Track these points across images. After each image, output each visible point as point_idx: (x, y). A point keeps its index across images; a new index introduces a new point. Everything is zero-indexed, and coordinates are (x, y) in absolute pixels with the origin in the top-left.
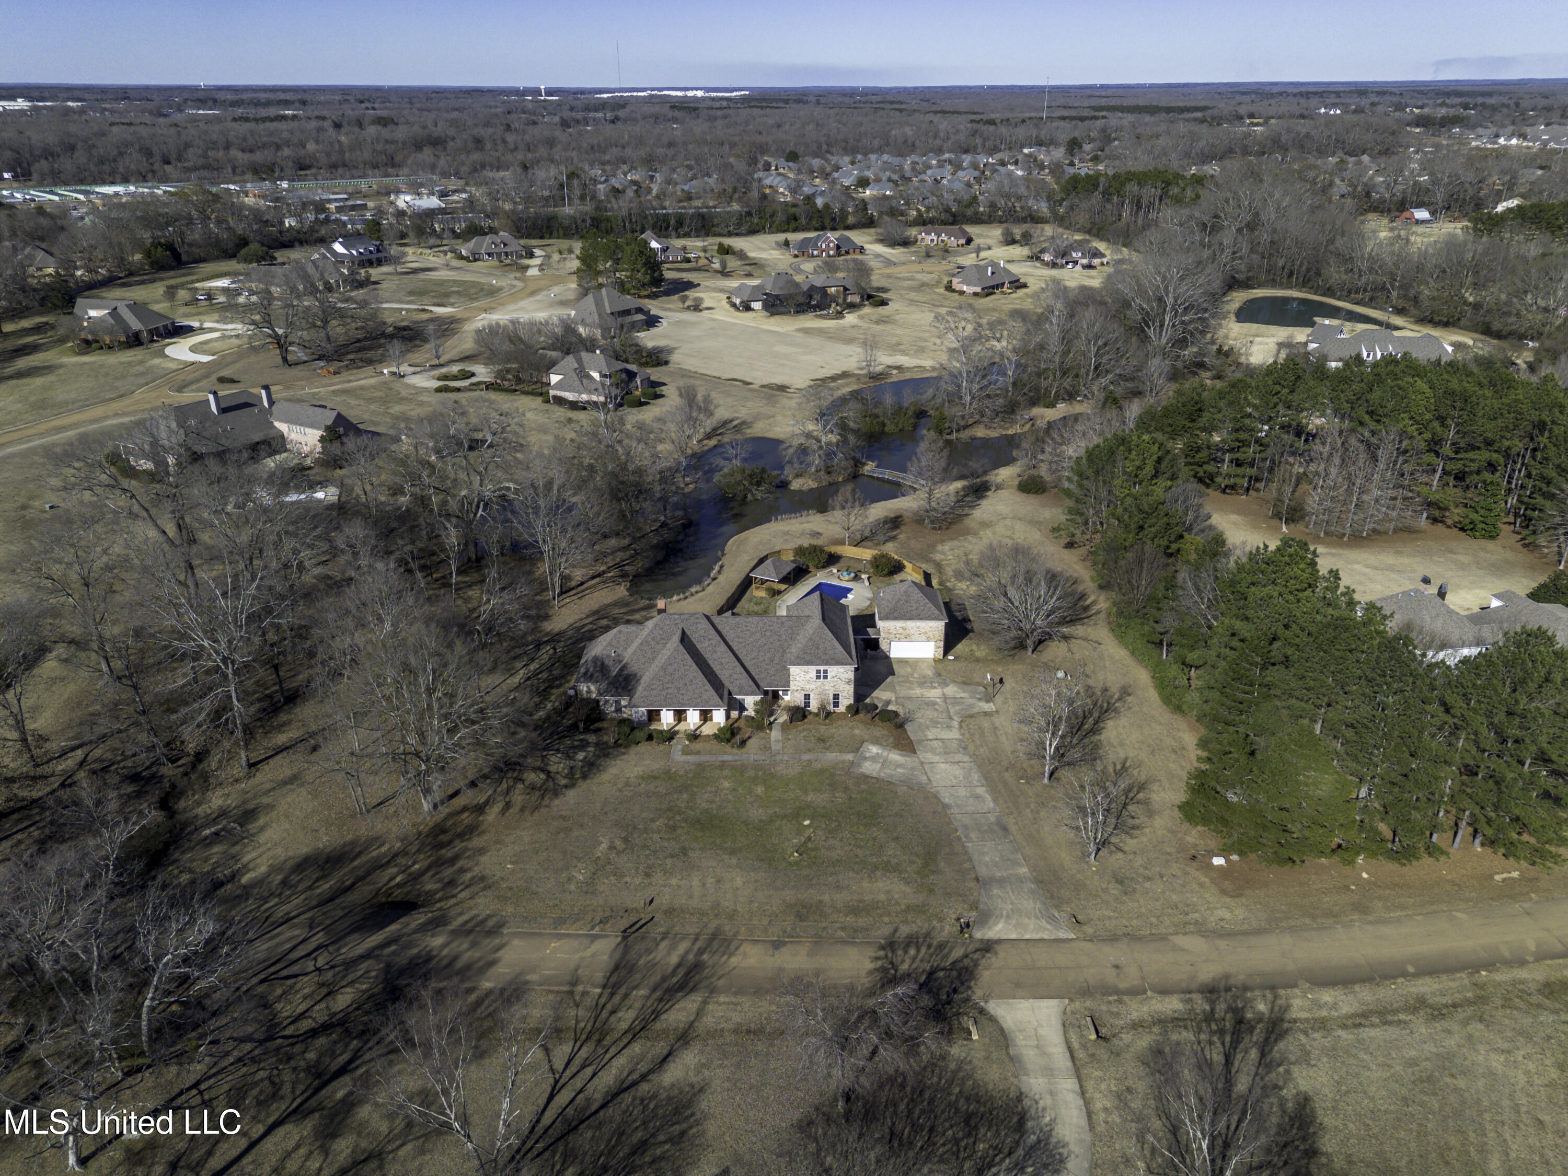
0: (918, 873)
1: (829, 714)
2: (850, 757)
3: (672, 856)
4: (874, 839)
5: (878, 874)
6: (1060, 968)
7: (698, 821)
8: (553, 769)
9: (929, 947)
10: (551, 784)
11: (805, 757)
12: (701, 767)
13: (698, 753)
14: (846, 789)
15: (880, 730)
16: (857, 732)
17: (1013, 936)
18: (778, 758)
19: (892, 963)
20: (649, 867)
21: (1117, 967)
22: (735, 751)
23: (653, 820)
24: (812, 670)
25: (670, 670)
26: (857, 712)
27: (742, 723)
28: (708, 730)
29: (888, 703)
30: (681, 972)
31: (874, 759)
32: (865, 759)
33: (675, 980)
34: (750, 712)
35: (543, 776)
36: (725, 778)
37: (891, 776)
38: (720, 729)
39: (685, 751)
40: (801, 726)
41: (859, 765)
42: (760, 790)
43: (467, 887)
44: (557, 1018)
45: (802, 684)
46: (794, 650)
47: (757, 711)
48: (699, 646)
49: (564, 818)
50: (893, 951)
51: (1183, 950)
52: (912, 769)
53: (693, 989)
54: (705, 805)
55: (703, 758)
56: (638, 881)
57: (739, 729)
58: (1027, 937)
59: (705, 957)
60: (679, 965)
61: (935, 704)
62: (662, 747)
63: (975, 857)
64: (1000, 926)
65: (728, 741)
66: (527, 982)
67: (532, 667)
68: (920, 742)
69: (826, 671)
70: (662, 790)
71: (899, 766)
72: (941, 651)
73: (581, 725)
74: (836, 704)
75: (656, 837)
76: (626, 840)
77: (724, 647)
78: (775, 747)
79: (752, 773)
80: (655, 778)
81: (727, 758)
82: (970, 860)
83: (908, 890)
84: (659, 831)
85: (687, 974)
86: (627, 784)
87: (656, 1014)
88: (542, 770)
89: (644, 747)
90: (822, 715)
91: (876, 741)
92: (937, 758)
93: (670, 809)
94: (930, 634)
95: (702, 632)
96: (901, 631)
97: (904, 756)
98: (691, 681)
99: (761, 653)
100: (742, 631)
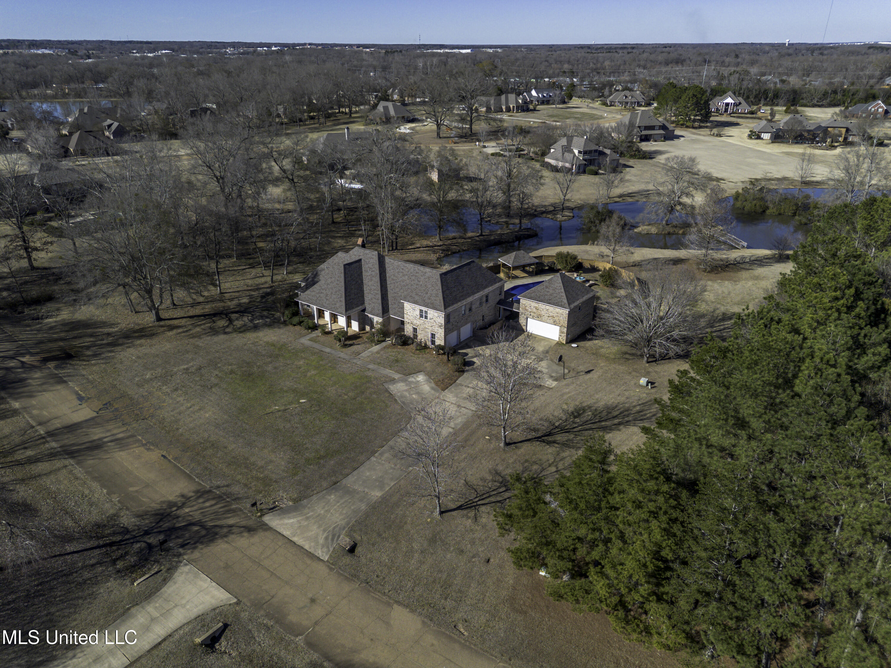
1: (427, 347)
2: (397, 376)
3: (203, 386)
5: (285, 448)
6: (273, 575)
7: (250, 375)
8: (236, 322)
9: (223, 507)
10: (222, 329)
11: (371, 366)
12: (305, 349)
13: (317, 342)
14: (362, 393)
15: (444, 369)
16: (426, 364)
17: (287, 533)
18: (355, 361)
19: (184, 503)
20: (184, 386)
21: (313, 601)
22: (338, 348)
23: (231, 365)
24: (418, 308)
27: (366, 335)
29: (478, 356)
30: (86, 446)
31: (411, 383)
32: (406, 381)
35: (226, 324)
36: (307, 359)
37: (403, 397)
39: (312, 339)
40: (399, 349)
41: (394, 384)
42: (312, 373)
45: (412, 319)
48: (364, 273)
49: (197, 346)
50: (200, 497)
51: (386, 623)
52: (424, 398)
54: (269, 369)
58: (295, 539)
59: (111, 444)
60: (93, 441)
62: (305, 332)
63: (362, 469)
64: (291, 521)
65: (340, 341)
66: (28, 412)
68: (459, 385)
69: (426, 312)
70: (264, 352)
71: (419, 393)
72: (564, 336)
74: (433, 343)
75: (216, 373)
76: (200, 368)
77: (377, 279)
78: (364, 355)
79: (325, 363)
80: (273, 345)
81: (326, 350)
82: (356, 469)
83: (283, 467)
84: (222, 371)
86: (255, 343)
88: (230, 322)
90: (423, 347)
91: (430, 374)
92: (453, 399)
93: (249, 363)
94: (556, 319)
95: (370, 265)
96: (535, 310)
97: (433, 389)
98: (336, 292)
99: (402, 291)
100: (398, 272)
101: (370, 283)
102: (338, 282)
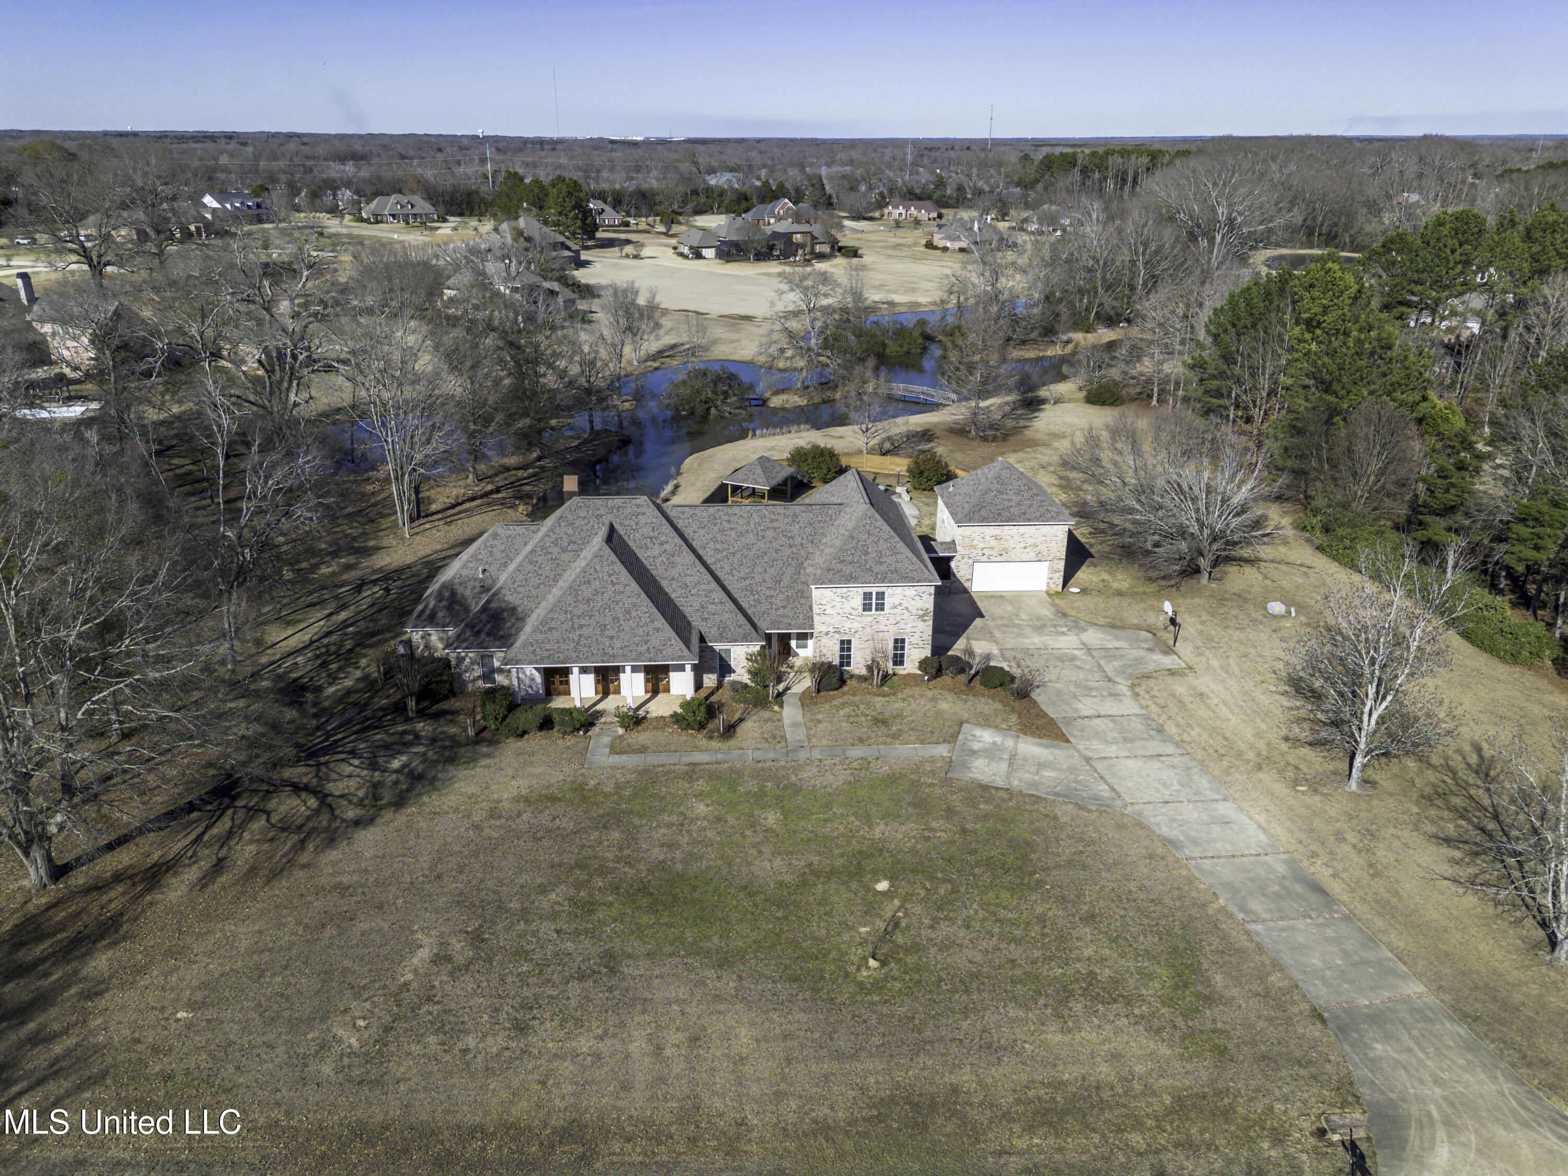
0: (1168, 1001)
1: (886, 677)
2: (942, 750)
3: (582, 977)
4: (1042, 920)
5: (1078, 1007)
7: (644, 889)
8: (336, 788)
10: (324, 819)
11: (856, 753)
12: (648, 776)
13: (643, 750)
14: (950, 813)
15: (986, 704)
16: (944, 706)
18: (802, 755)
20: (526, 1006)
22: (715, 744)
23: (543, 890)
24: (855, 593)
25: (587, 591)
26: (939, 672)
27: (724, 695)
28: (661, 707)
29: (988, 657)
31: (991, 753)
32: (973, 753)
34: (741, 673)
35: (313, 802)
36: (699, 795)
37: (1035, 785)
38: (685, 705)
39: (616, 748)
40: (837, 698)
41: (965, 766)
42: (771, 818)
45: (836, 621)
46: (819, 559)
47: (754, 674)
48: (641, 554)
49: (343, 890)
52: (1071, 769)
54: (658, 854)
55: (652, 759)
56: (494, 1044)
57: (721, 705)
61: (1073, 659)
62: (570, 741)
63: (1287, 959)
65: (702, 726)
67: (343, 615)
68: (1069, 721)
69: (881, 596)
70: (567, 824)
71: (1041, 766)
72: (1059, 578)
73: (412, 703)
74: (899, 660)
75: (547, 928)
76: (476, 939)
77: (689, 557)
78: (794, 736)
79: (752, 786)
80: (553, 799)
81: (698, 757)
82: (1277, 966)
83: (1164, 1051)
84: (554, 916)
86: (494, 814)
88: (314, 792)
89: (536, 741)
90: (876, 680)
91: (986, 722)
92: (1113, 750)
93: (581, 865)
94: (1043, 547)
95: (647, 531)
96: (993, 543)
97: (1047, 747)
98: (628, 612)
99: (758, 569)
100: (722, 531)
101: (674, 572)
102: (619, 588)
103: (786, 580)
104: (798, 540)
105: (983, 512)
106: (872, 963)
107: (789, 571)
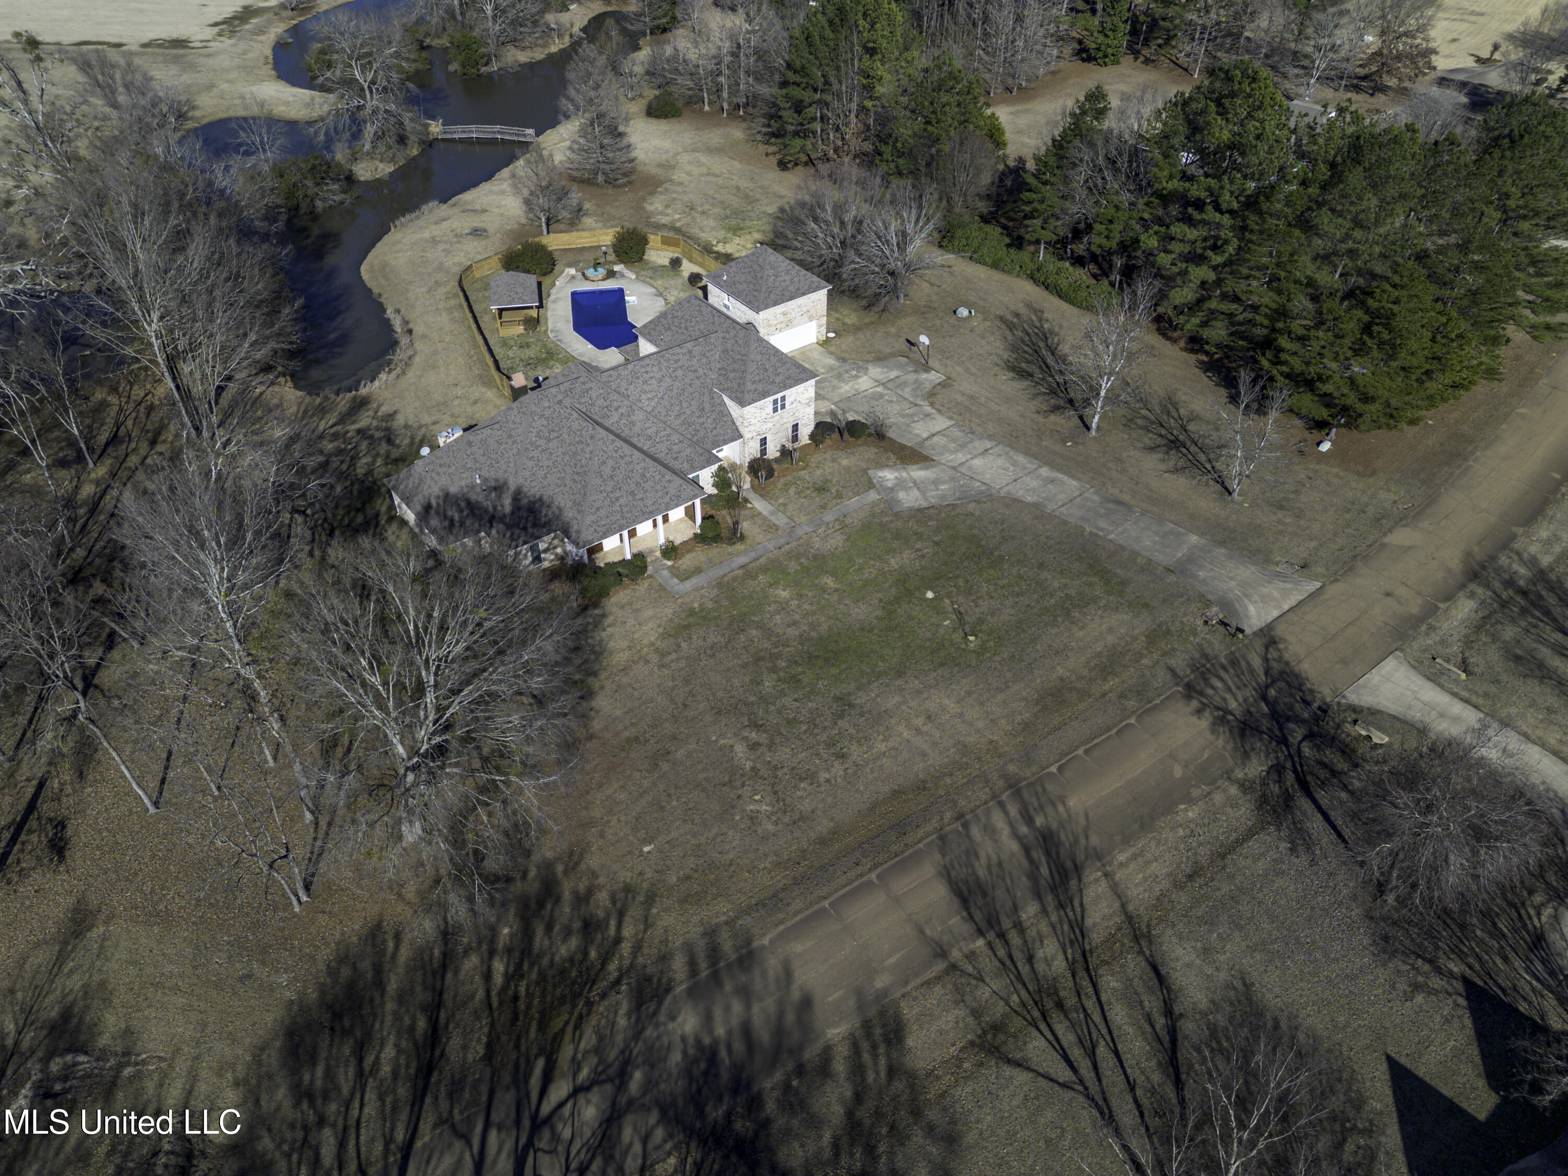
0: (1110, 593)
1: (791, 454)
2: (873, 495)
3: (839, 716)
4: (1021, 577)
5: (1076, 615)
6: (1351, 623)
7: (811, 656)
9: (1225, 670)
11: (828, 517)
12: (725, 586)
13: (698, 570)
14: (917, 534)
15: (866, 451)
16: (844, 462)
17: (1276, 613)
18: (800, 533)
19: (1218, 708)
20: (830, 744)
21: (1388, 594)
22: (738, 547)
23: (757, 683)
24: (767, 403)
25: (606, 470)
27: (708, 509)
28: (680, 537)
30: (1038, 855)
31: (901, 486)
32: (892, 490)
33: (1044, 871)
34: (707, 488)
36: (771, 586)
37: (943, 497)
39: (679, 576)
40: (777, 482)
41: (896, 501)
42: (829, 582)
43: (621, 914)
44: (976, 1014)
45: (756, 427)
47: (716, 486)
48: (608, 424)
49: (637, 741)
50: (1201, 693)
51: (1410, 548)
52: (953, 479)
53: (1078, 870)
54: (793, 632)
55: (712, 574)
56: (838, 770)
58: (1286, 607)
59: (1039, 821)
60: (1027, 849)
61: (881, 395)
62: (643, 584)
63: (1136, 548)
64: (1252, 609)
65: (719, 538)
66: (885, 992)
68: (921, 445)
69: (783, 399)
70: (716, 639)
71: (934, 482)
72: (824, 330)
74: (795, 438)
75: (788, 702)
76: (757, 727)
78: (780, 521)
79: (794, 566)
80: (687, 627)
81: (740, 560)
82: (1135, 553)
83: (1125, 617)
84: (782, 693)
85: (1048, 853)
86: (662, 652)
87: (1079, 928)
89: (619, 594)
90: (785, 458)
91: (879, 465)
92: (961, 456)
93: (758, 659)
94: (813, 312)
95: (600, 402)
96: (782, 318)
97: (926, 468)
98: (643, 476)
99: (685, 405)
100: (645, 382)
101: (637, 429)
102: (628, 459)
103: (707, 407)
104: (701, 372)
105: (773, 297)
106: (971, 638)
107: (706, 398)
